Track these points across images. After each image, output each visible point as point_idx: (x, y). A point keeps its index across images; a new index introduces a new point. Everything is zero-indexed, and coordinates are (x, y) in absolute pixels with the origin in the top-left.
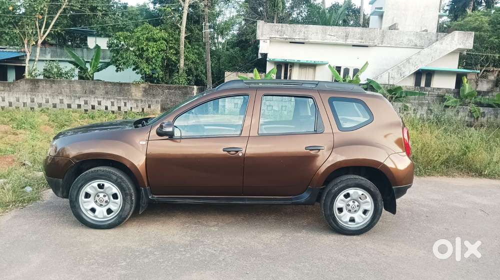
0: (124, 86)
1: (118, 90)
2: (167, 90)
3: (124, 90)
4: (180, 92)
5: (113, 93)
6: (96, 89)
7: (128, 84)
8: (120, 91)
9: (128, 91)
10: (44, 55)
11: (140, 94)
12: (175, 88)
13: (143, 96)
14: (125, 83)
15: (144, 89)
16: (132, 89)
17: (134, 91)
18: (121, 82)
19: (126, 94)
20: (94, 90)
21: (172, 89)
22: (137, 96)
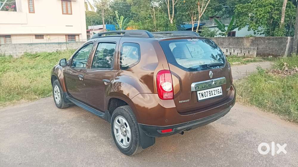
0: (240, 39)
1: (236, 42)
2: (267, 41)
3: (239, 42)
4: (277, 42)
5: (233, 44)
6: (224, 42)
7: (242, 38)
8: (237, 43)
9: (242, 42)
10: (211, 24)
11: (249, 44)
12: (273, 39)
13: (251, 45)
14: (240, 38)
15: (252, 41)
16: (244, 41)
17: (245, 42)
18: (238, 37)
19: (241, 44)
20: (223, 42)
21: (271, 40)
22: (247, 45)
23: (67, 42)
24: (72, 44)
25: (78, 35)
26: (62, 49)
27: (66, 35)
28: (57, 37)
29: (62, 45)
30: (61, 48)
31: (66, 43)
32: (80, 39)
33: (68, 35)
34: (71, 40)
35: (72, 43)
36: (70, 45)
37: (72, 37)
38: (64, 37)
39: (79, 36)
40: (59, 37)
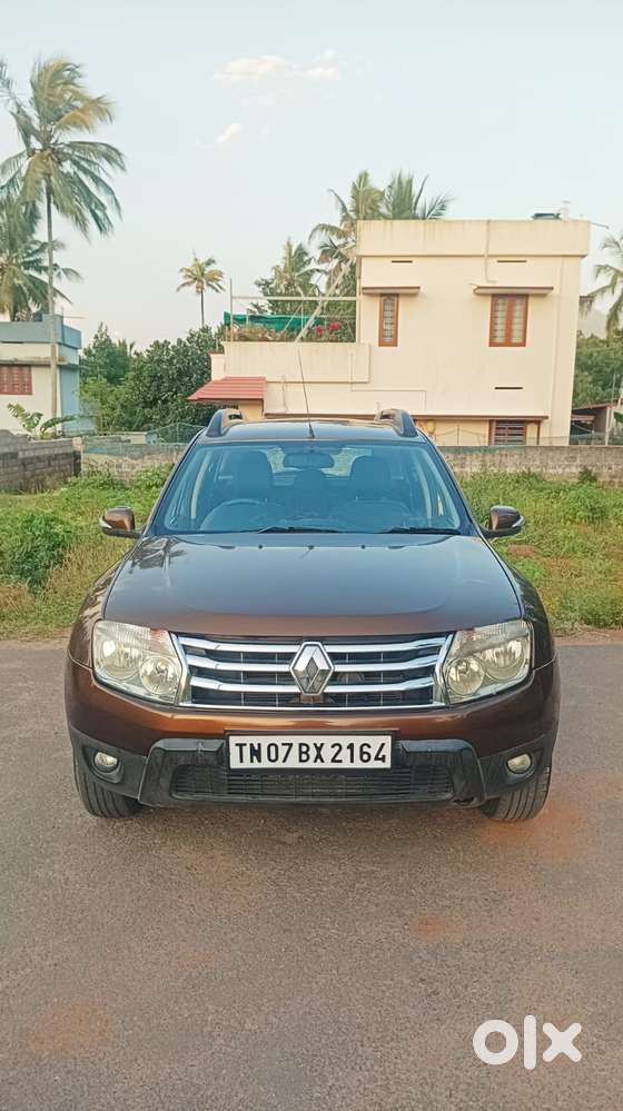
23: (493, 446)
24: (506, 455)
25: (538, 421)
26: (468, 469)
27: (491, 422)
28: (452, 428)
29: (468, 458)
30: (462, 466)
31: (485, 450)
32: (541, 435)
33: (498, 422)
34: (507, 438)
35: (504, 452)
36: (497, 459)
37: (510, 428)
38: (484, 429)
39: (542, 426)
40: (463, 427)
